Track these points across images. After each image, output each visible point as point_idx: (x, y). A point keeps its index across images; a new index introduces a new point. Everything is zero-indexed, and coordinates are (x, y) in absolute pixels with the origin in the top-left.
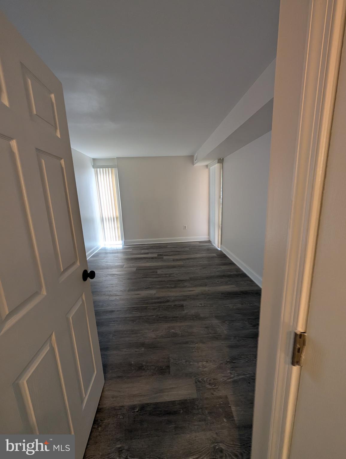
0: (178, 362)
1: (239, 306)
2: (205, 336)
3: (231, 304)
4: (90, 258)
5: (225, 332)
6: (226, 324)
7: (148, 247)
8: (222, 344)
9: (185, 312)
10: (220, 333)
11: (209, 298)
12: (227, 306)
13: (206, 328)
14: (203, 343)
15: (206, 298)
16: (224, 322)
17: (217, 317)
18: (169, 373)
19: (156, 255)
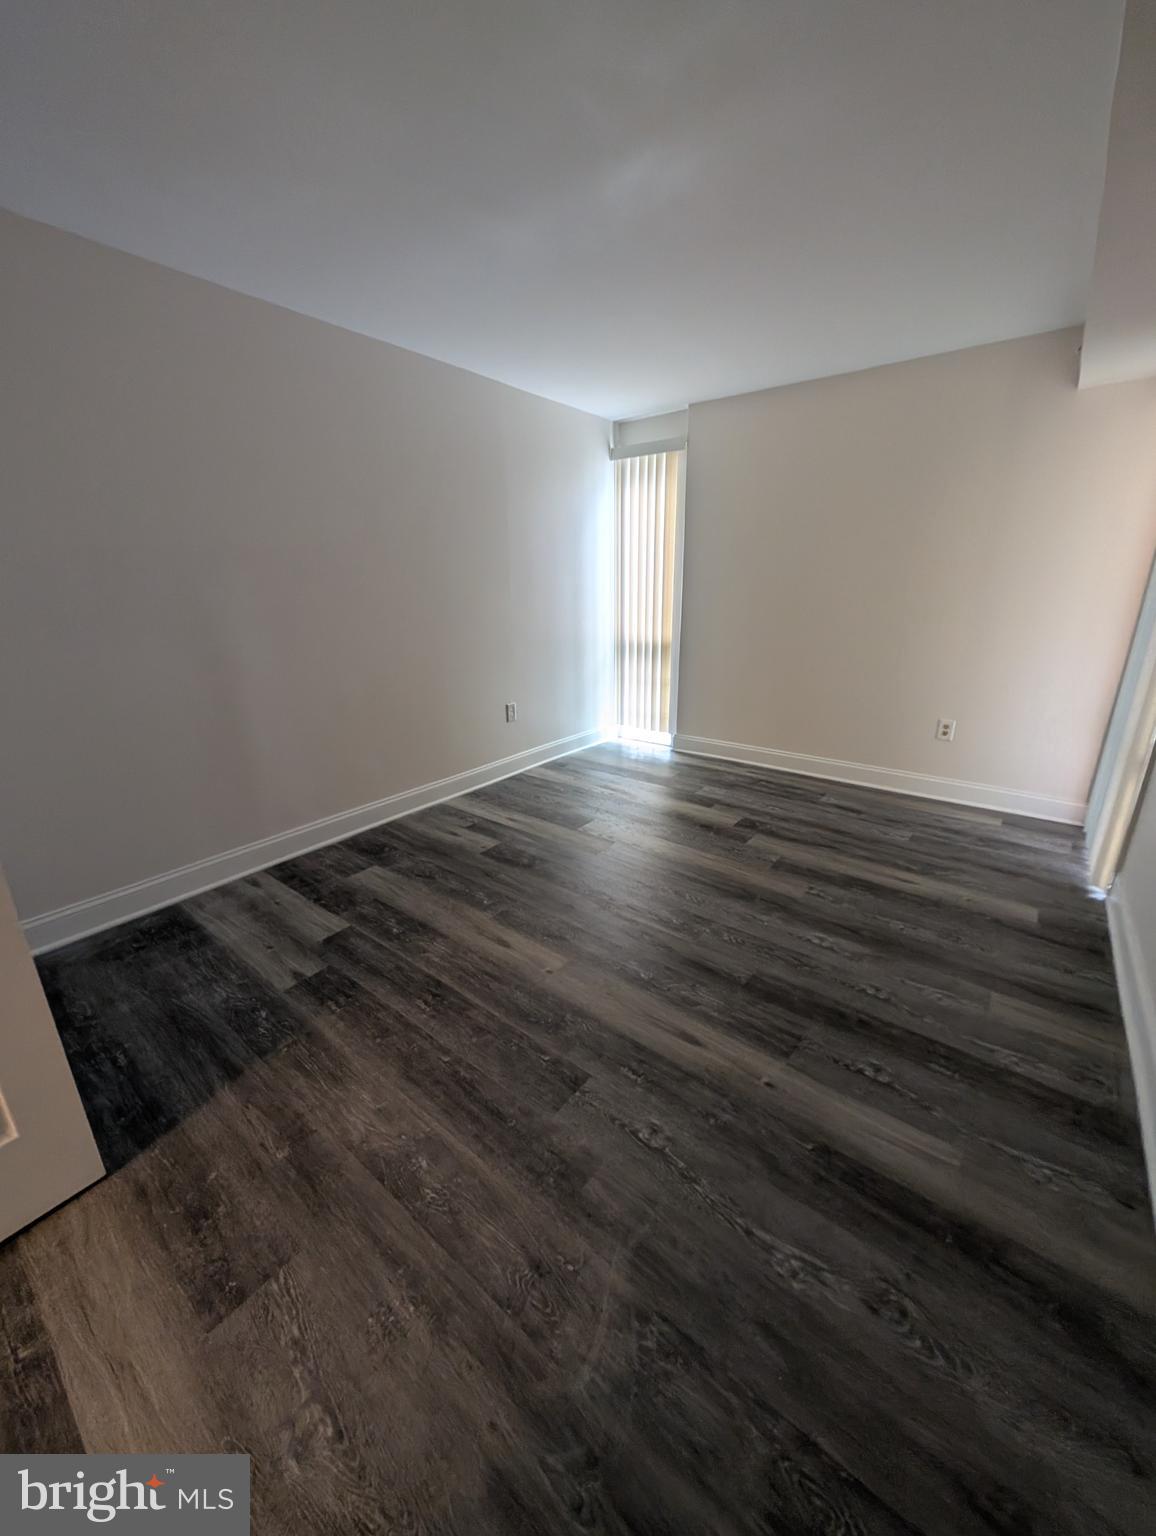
0: (277, 1313)
1: (841, 1300)
2: (486, 1300)
3: (807, 1248)
4: (541, 766)
5: (581, 1382)
6: (641, 1336)
7: (740, 779)
8: (493, 1426)
9: (557, 1118)
10: (551, 1356)
11: (725, 1128)
12: (767, 1238)
13: (537, 1266)
14: (439, 1328)
15: (707, 1116)
16: (644, 1318)
17: (645, 1259)
18: (210, 1329)
19: (729, 819)
